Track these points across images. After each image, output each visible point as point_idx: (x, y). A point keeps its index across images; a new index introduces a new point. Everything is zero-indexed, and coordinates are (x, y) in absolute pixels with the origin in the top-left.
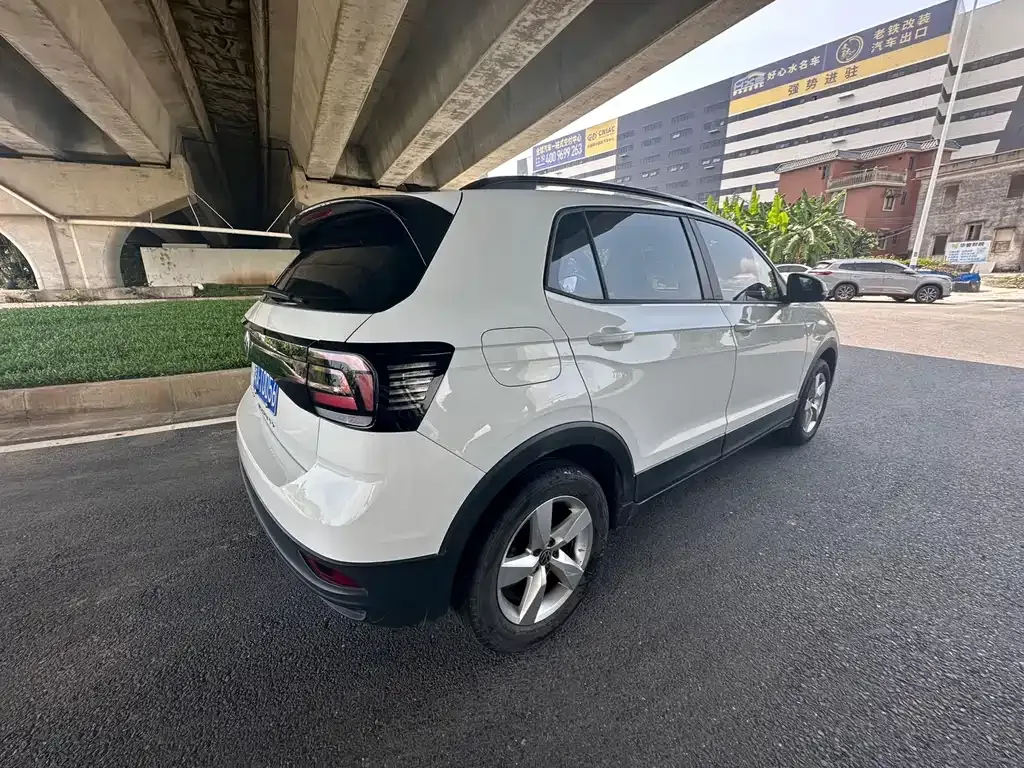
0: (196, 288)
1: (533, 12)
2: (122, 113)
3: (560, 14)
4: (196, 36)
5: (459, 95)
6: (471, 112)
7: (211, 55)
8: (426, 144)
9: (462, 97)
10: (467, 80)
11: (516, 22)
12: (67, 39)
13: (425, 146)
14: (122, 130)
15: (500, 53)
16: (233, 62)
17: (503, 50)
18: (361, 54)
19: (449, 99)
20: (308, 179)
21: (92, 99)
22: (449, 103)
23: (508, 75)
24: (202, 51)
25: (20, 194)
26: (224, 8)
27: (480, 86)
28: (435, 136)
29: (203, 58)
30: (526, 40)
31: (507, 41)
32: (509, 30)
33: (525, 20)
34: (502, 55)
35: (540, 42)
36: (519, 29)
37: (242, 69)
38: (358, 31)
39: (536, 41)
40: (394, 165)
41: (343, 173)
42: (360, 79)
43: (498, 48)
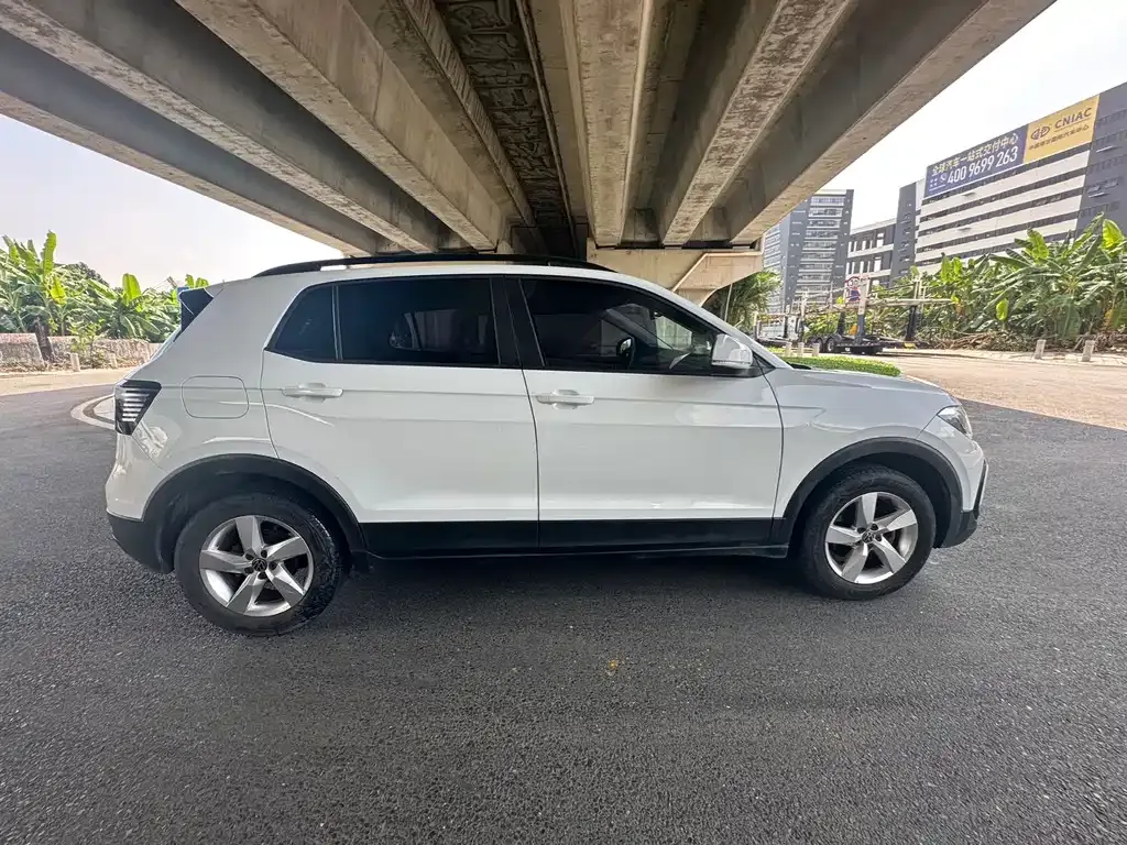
1: (776, 31)
2: (460, 216)
3: (814, 22)
4: (514, 146)
5: (719, 141)
6: (740, 157)
7: (525, 158)
8: (699, 198)
9: (724, 142)
10: (723, 125)
11: (759, 49)
12: (422, 174)
13: (700, 200)
14: (463, 228)
15: (750, 86)
16: (540, 159)
17: (756, 81)
18: (611, 129)
19: (709, 148)
20: (598, 247)
21: (443, 210)
22: (711, 152)
23: (770, 106)
24: (519, 156)
26: (528, 120)
27: (741, 127)
28: (707, 188)
29: (520, 162)
30: (780, 63)
31: (755, 72)
32: (753, 60)
33: (770, 44)
34: (756, 88)
35: (798, 60)
36: (765, 55)
37: (547, 164)
38: (602, 110)
39: (793, 61)
40: (674, 223)
41: (630, 238)
42: (616, 151)
43: (748, 81)
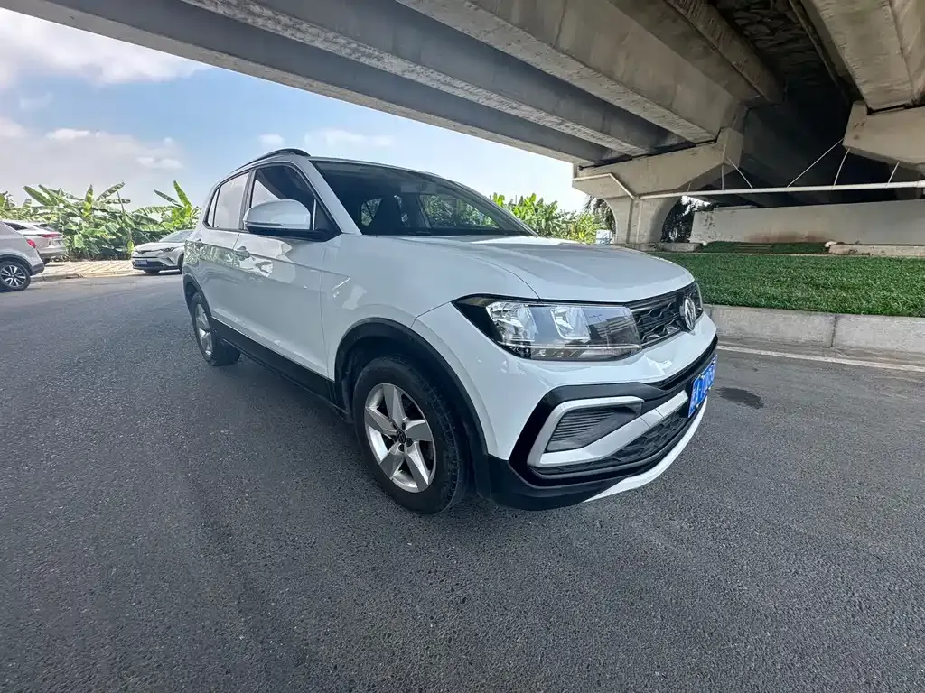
0: (701, 244)
12: (612, 79)
20: (870, 112)
25: (623, 184)
